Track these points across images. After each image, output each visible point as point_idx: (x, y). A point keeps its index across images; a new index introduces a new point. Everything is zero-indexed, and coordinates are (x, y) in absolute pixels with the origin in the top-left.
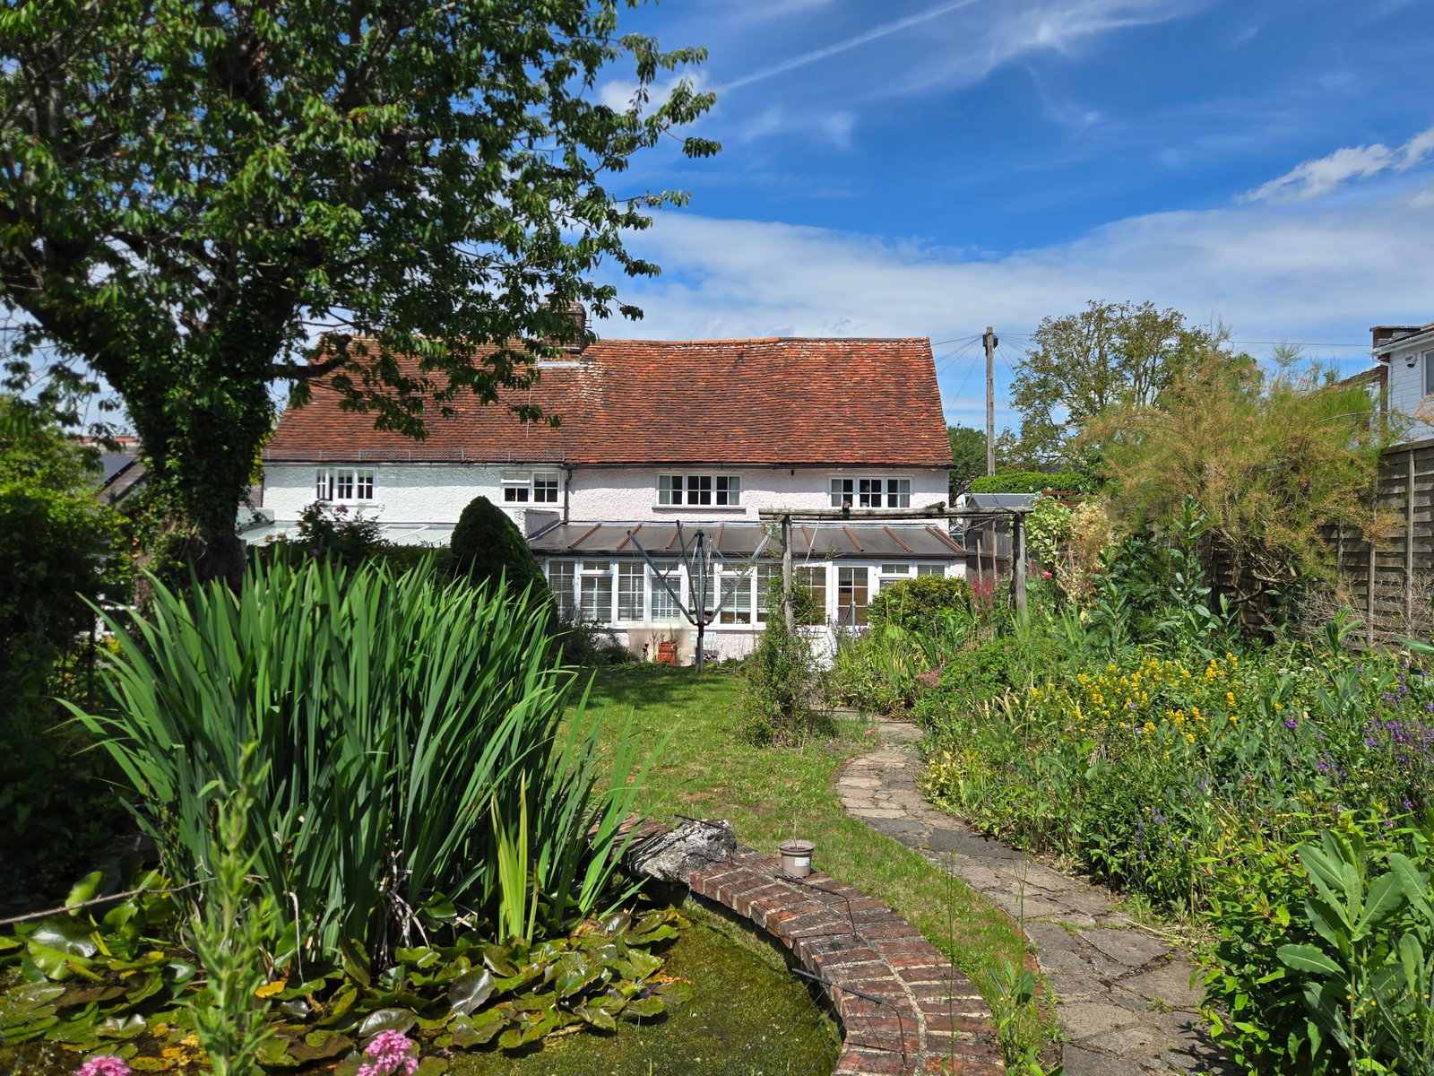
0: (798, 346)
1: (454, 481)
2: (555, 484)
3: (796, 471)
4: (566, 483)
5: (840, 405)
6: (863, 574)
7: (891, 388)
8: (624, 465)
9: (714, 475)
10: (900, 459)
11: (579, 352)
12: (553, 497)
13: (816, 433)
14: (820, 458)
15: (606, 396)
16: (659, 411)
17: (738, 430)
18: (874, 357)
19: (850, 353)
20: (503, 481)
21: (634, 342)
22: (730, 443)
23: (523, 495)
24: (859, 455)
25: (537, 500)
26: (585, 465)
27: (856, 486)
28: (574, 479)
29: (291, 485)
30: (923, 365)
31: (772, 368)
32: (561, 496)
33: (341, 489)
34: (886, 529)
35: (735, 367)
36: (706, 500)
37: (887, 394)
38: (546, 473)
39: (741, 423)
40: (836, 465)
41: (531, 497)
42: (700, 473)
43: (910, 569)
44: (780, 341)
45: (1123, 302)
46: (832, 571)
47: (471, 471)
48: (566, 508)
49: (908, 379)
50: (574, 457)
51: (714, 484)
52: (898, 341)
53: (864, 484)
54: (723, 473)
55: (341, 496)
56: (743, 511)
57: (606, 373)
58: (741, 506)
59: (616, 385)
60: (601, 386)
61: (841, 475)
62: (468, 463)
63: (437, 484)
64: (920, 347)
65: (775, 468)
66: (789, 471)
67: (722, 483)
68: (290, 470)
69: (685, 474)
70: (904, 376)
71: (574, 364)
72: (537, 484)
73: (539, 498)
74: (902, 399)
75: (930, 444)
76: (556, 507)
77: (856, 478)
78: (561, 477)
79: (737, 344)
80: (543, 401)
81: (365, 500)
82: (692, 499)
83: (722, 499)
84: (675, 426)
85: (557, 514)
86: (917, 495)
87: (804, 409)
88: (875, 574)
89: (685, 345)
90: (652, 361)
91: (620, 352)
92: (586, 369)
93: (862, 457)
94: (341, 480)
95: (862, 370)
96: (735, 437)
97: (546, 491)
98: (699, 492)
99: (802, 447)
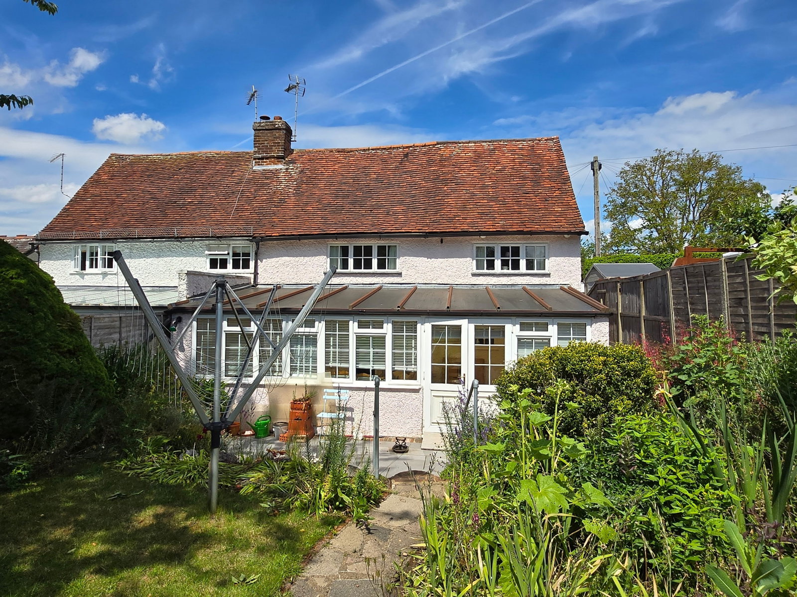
0: (452, 146)
1: (172, 253)
2: (248, 255)
3: (446, 239)
4: (256, 254)
5: (484, 187)
6: (500, 332)
7: (528, 173)
8: (300, 237)
9: (375, 243)
10: (536, 228)
11: (283, 158)
12: (246, 266)
13: (464, 208)
14: (465, 228)
15: (298, 187)
16: (337, 196)
17: (398, 209)
18: (513, 152)
19: (494, 150)
20: (207, 252)
21: (327, 150)
22: (390, 218)
23: (224, 264)
24: (500, 225)
25: (234, 267)
26: (270, 238)
27: (498, 252)
28: (261, 250)
29: (58, 259)
30: (554, 156)
31: (430, 162)
32: (252, 264)
33: (92, 260)
34: (524, 289)
35: (401, 164)
36: (368, 265)
37: (524, 178)
38: (241, 245)
39: (401, 203)
40: (480, 233)
41: (230, 265)
42: (363, 243)
43: (550, 327)
44: (438, 144)
45: (678, 150)
46: (468, 329)
47: (183, 244)
48: (256, 274)
49: (542, 166)
50: (261, 232)
51: (375, 251)
52: (533, 140)
53: (504, 251)
54: (382, 243)
55: (91, 266)
56: (400, 274)
57: (301, 172)
58: (397, 270)
59: (308, 179)
60: (296, 180)
61: (484, 242)
62: (179, 238)
63: (159, 256)
64: (551, 143)
65: (425, 236)
66: (439, 239)
67: (382, 251)
68: (57, 247)
69: (351, 244)
70: (538, 164)
71: (280, 166)
72: (235, 254)
73: (236, 266)
74: (537, 182)
75: (561, 214)
76: (248, 273)
77: (498, 245)
78: (252, 248)
79: (404, 148)
80: (250, 192)
81: (107, 270)
82: (357, 265)
83: (381, 265)
84: (347, 207)
85: (249, 279)
86: (552, 259)
87: (454, 191)
88: (512, 331)
89: (364, 150)
90: (337, 161)
91: (314, 157)
92: (287, 169)
93: (502, 227)
94: (92, 254)
95: (504, 161)
96: (395, 213)
97: (241, 261)
98: (363, 258)
99: (450, 220)
